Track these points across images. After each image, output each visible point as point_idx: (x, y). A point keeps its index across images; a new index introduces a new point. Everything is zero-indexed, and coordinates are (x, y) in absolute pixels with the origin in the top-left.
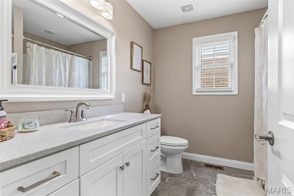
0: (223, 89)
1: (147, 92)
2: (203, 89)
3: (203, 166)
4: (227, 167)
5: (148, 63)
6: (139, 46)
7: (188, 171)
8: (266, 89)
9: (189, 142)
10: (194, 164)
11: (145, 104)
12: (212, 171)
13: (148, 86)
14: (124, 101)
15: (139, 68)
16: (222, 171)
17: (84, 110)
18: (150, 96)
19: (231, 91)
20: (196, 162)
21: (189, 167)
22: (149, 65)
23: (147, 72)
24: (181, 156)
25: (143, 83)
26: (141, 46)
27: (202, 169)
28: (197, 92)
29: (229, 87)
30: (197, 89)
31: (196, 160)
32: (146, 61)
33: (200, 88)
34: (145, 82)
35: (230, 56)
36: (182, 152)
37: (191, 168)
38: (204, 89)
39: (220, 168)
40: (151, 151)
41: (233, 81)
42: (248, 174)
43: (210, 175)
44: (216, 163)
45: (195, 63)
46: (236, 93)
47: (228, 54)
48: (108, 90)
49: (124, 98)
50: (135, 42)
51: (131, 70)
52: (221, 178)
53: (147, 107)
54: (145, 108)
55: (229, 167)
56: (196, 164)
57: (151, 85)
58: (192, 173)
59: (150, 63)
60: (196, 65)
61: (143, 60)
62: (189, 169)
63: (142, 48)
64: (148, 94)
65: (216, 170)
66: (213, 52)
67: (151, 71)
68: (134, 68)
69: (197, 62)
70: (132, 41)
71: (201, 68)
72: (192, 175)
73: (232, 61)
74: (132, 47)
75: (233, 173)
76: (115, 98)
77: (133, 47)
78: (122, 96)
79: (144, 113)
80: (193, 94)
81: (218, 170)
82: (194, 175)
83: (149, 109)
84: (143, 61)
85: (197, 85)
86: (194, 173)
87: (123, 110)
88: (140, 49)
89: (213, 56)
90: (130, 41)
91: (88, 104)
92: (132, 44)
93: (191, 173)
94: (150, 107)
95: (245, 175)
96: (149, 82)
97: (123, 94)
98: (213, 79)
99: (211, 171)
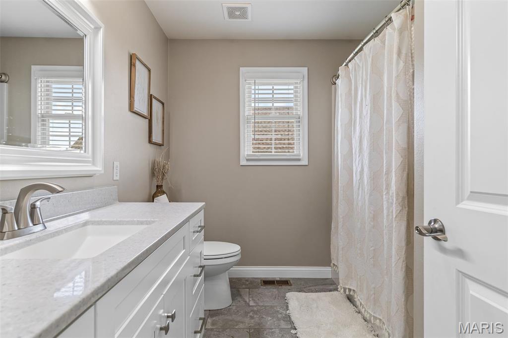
0: (287, 155)
1: (157, 160)
2: (257, 156)
3: (260, 285)
4: (294, 279)
5: (159, 102)
6: (145, 65)
7: (239, 299)
8: (359, 156)
9: (241, 248)
10: (245, 285)
11: (155, 183)
12: (275, 290)
13: (159, 147)
14: (118, 178)
15: (145, 112)
16: (289, 287)
17: (38, 204)
18: (164, 166)
19: (299, 160)
20: (247, 280)
21: (239, 291)
22: (160, 105)
23: (157, 120)
24: (228, 274)
25: (150, 141)
26: (148, 66)
27: (260, 291)
28: (248, 160)
29: (295, 153)
30: (247, 155)
31: (247, 277)
32: (156, 98)
33: (252, 153)
34: (154, 139)
35: (296, 105)
36: (232, 267)
37: (243, 292)
38: (259, 155)
39: (285, 282)
40: (195, 276)
41: (301, 144)
42: (324, 285)
43: (275, 297)
44: (277, 277)
45: (244, 111)
46: (305, 162)
47: (292, 100)
48: (86, 154)
49: (118, 172)
50: (139, 56)
51: (130, 113)
52: (294, 299)
53: (159, 190)
54: (154, 190)
55: (296, 278)
56: (247, 283)
57: (163, 145)
58: (248, 300)
59: (163, 104)
60: (246, 115)
61: (151, 95)
62: (241, 295)
63: (149, 71)
64: (162, 164)
65: (280, 287)
66: (271, 96)
67: (163, 118)
68: (135, 109)
69: (247, 110)
70: (132, 52)
71: (253, 121)
72: (249, 304)
73: (300, 113)
74: (132, 65)
75: (305, 287)
76: (103, 172)
77: (135, 66)
78: (115, 168)
79: (155, 200)
80: (241, 164)
81: (285, 287)
82: (252, 303)
83: (164, 193)
84: (151, 97)
85: (247, 150)
86: (250, 299)
87: (117, 198)
88: (146, 71)
89: (271, 102)
90: (129, 53)
91: (60, 189)
92: (132, 58)
93: (246, 301)
94: (164, 188)
95: (321, 287)
96: (159, 141)
97: (117, 164)
98: (271, 140)
99: (273, 290)
